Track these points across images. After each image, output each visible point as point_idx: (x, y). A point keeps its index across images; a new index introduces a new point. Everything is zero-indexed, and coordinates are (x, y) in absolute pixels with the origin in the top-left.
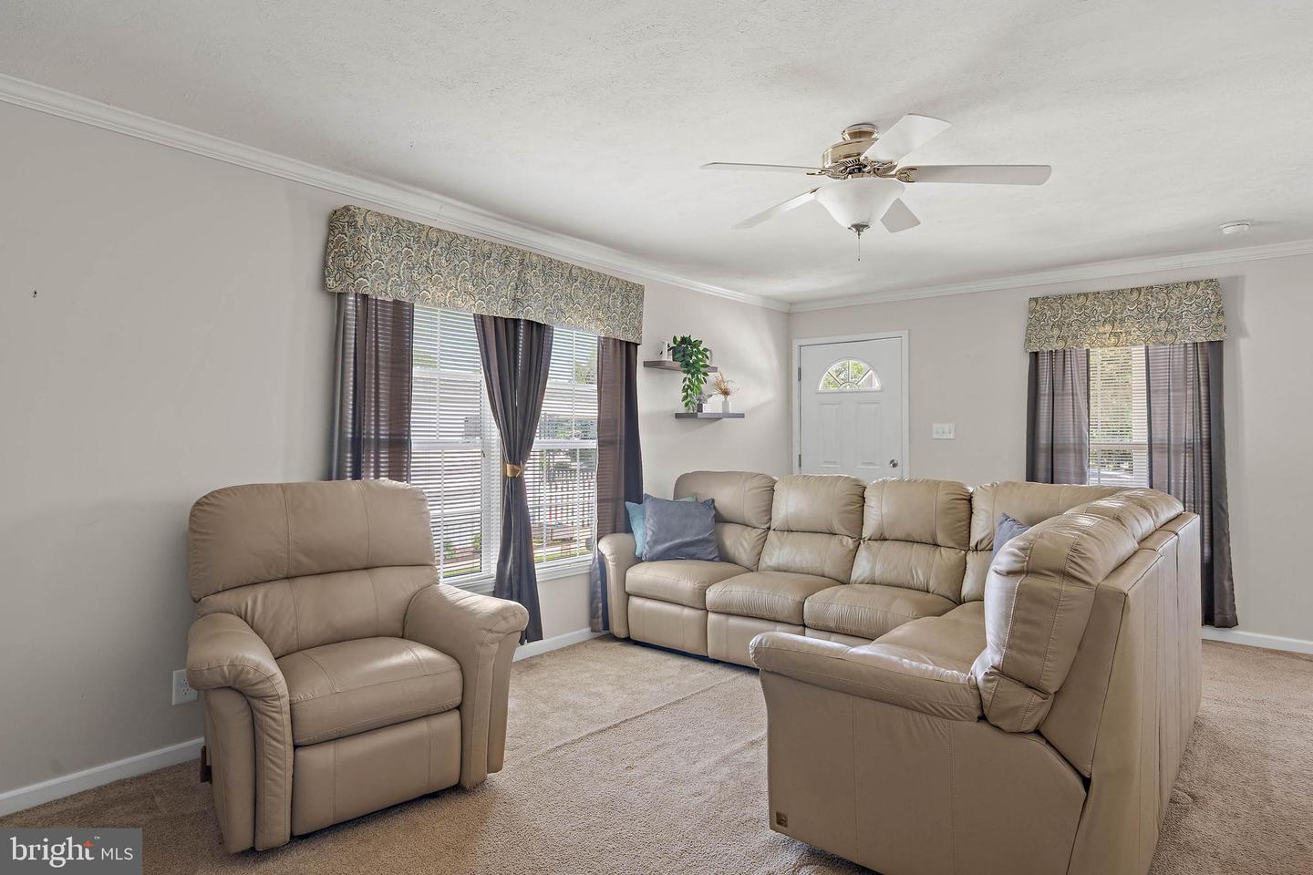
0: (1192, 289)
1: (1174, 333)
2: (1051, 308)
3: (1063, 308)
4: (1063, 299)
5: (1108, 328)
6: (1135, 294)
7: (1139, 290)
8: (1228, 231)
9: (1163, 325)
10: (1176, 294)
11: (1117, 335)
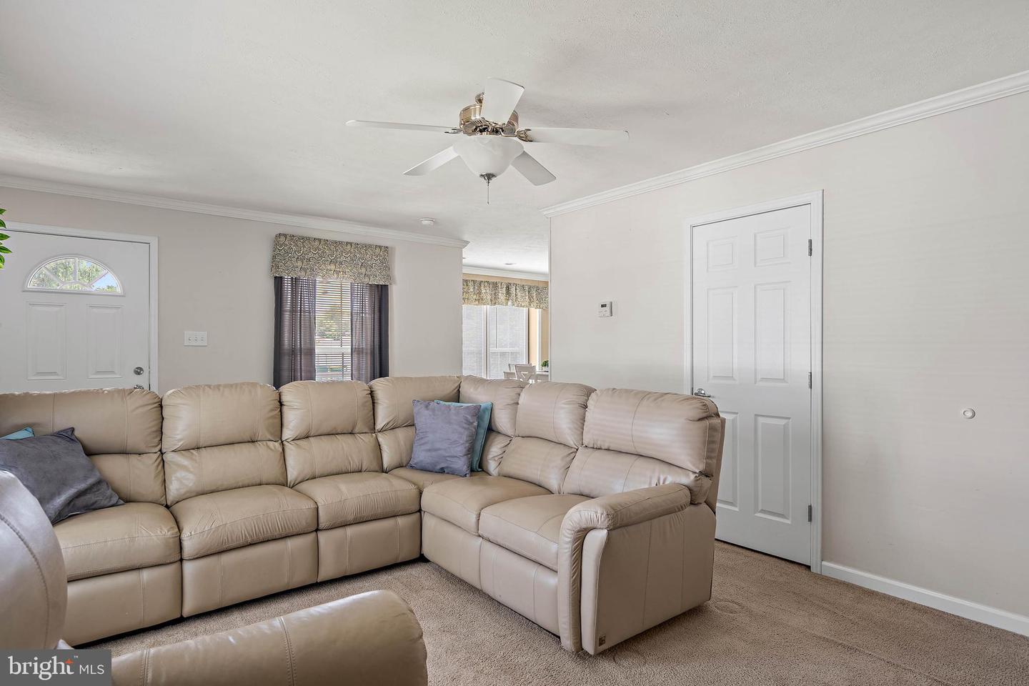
0: (378, 250)
1: (368, 276)
2: (296, 245)
3: (304, 247)
4: (305, 239)
5: (333, 267)
6: (349, 247)
7: (351, 244)
8: (425, 222)
9: (363, 270)
10: (369, 252)
11: (338, 273)
